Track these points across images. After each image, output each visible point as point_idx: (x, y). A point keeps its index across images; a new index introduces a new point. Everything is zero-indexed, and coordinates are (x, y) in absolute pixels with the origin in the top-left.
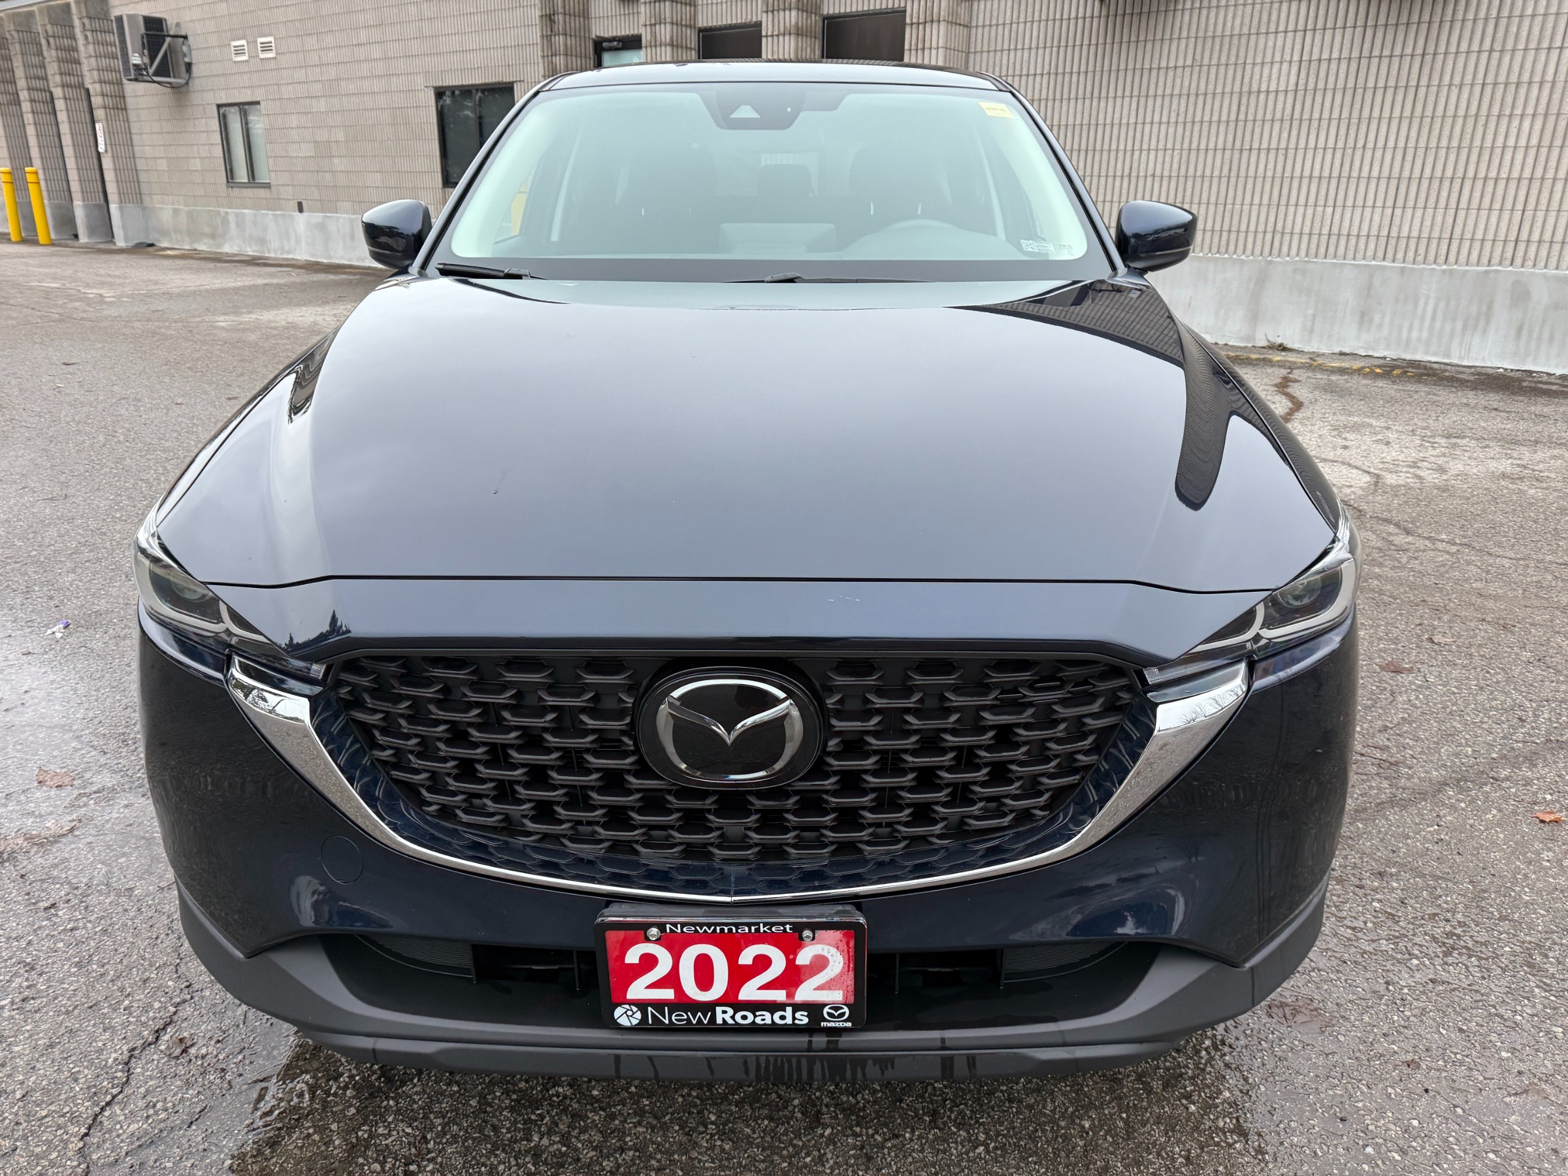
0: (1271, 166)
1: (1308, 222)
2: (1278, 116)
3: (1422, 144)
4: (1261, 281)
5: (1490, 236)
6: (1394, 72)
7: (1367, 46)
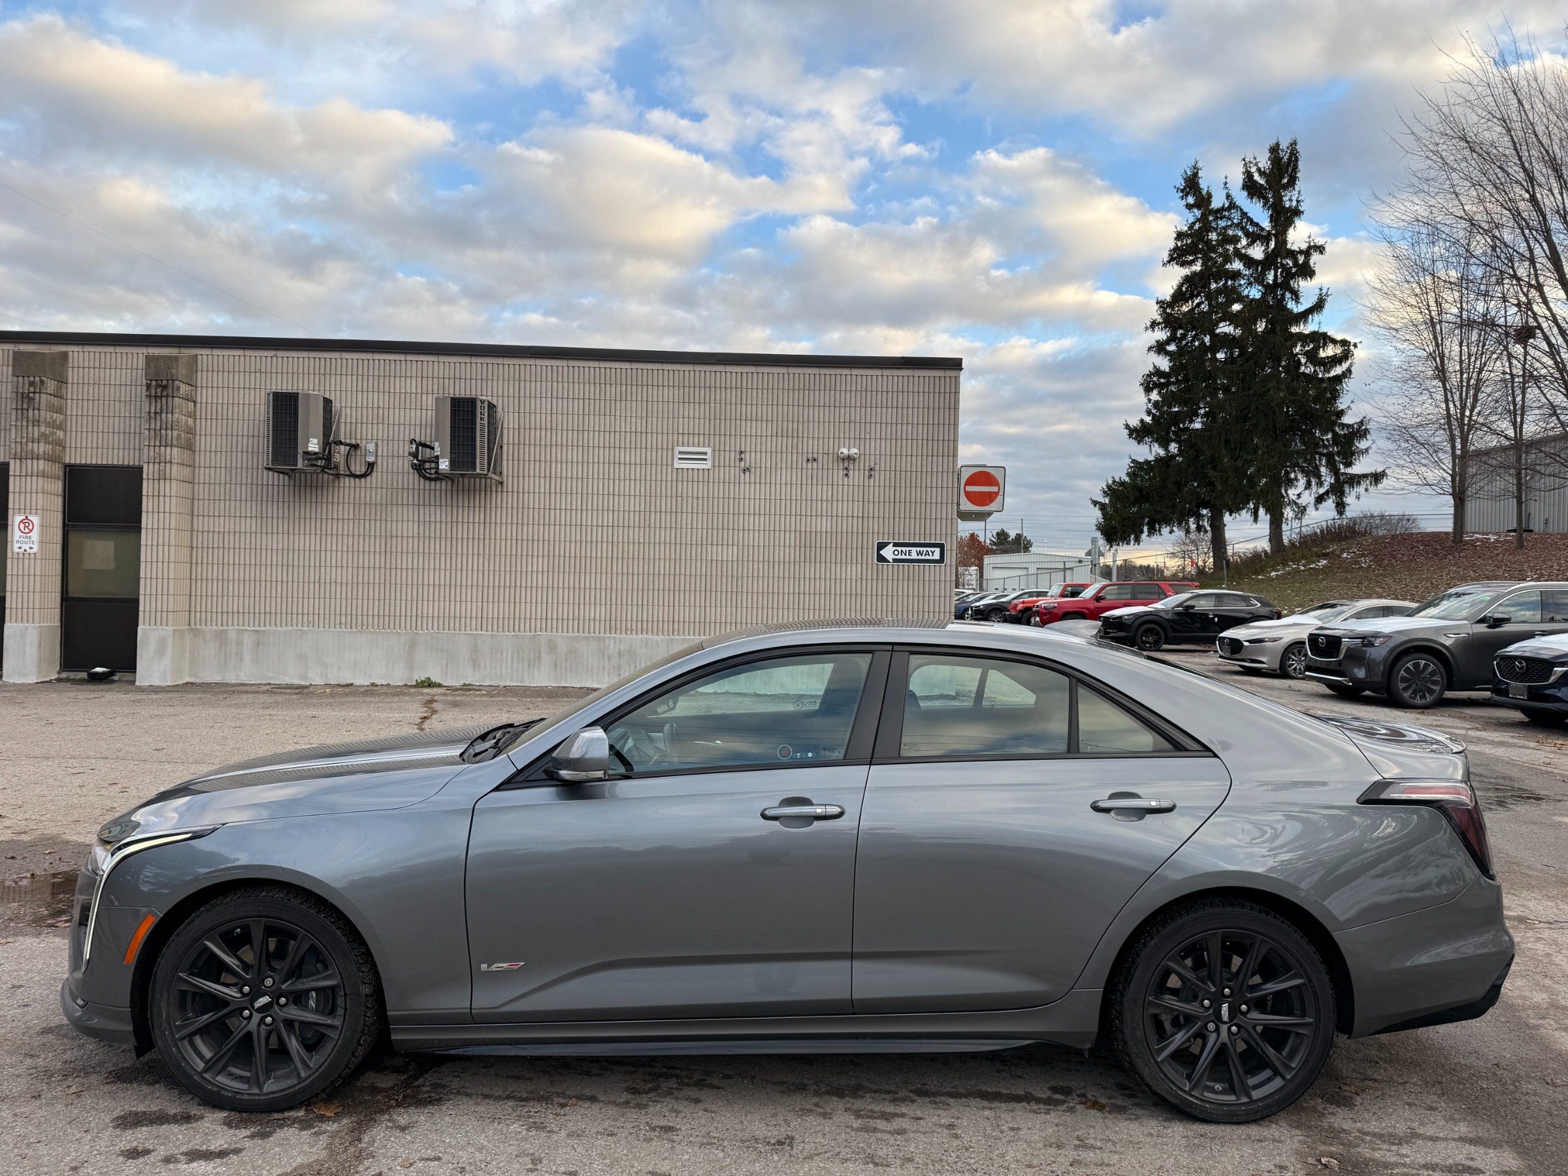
0: (410, 577)
1: (436, 610)
2: (410, 550)
3: (492, 569)
4: (412, 645)
5: (534, 617)
6: (471, 531)
7: (454, 516)
